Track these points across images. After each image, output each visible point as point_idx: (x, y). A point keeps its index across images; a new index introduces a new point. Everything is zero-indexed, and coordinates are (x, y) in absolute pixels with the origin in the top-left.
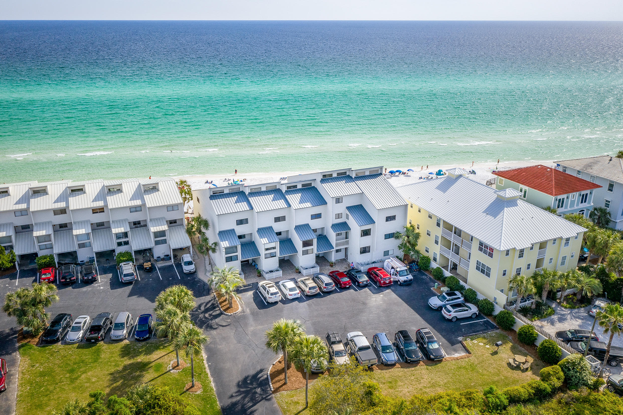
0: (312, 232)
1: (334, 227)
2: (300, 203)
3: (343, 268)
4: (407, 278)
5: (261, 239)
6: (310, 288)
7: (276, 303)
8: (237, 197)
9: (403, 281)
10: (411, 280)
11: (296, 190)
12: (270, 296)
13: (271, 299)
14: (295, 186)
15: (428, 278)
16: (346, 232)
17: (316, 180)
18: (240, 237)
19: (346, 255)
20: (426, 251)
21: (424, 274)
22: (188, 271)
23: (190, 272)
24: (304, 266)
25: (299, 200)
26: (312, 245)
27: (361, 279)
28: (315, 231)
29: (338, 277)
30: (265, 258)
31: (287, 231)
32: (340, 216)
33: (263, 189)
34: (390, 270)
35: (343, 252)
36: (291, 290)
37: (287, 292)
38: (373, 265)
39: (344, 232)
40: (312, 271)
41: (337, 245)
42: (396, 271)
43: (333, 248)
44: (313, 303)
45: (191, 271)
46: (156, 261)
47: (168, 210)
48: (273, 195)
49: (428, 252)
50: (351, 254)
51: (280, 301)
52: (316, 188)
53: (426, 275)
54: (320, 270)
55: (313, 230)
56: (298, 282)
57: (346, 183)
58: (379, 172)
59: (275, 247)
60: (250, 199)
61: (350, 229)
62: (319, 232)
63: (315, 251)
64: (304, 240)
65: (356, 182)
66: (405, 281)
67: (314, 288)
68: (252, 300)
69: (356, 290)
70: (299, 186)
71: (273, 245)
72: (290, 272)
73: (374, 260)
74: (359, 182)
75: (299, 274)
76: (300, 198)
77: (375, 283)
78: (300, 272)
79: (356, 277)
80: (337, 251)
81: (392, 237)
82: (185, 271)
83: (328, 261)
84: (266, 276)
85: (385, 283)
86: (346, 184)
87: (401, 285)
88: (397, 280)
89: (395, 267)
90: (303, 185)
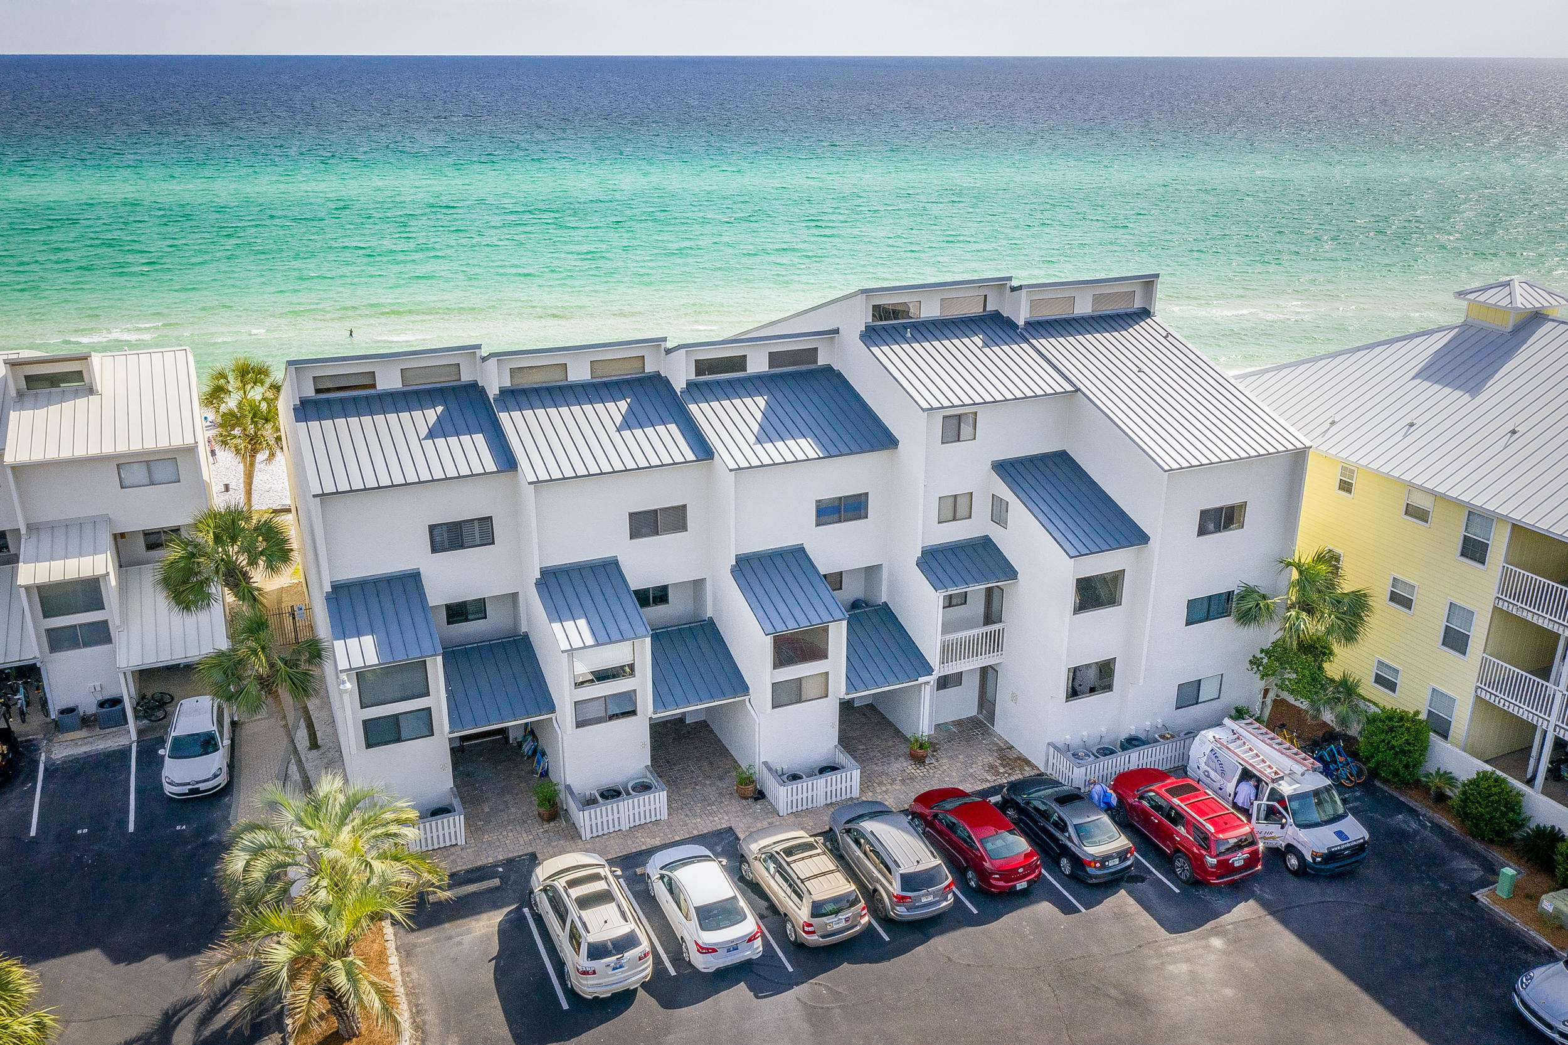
0: (824, 589)
1: (934, 565)
2: (759, 441)
3: (977, 769)
4: (1340, 834)
5: (557, 626)
6: (818, 910)
7: (623, 999)
8: (440, 409)
9: (1322, 856)
10: (1360, 848)
11: (739, 380)
12: (584, 962)
13: (591, 981)
14: (739, 363)
15: (1424, 826)
16: (989, 592)
17: (836, 331)
18: (457, 612)
19: (986, 702)
20: (1379, 680)
21: (1402, 807)
22: (185, 789)
23: (192, 792)
24: (784, 763)
25: (756, 428)
26: (817, 652)
27: (1094, 844)
28: (835, 581)
29: (964, 829)
30: (580, 724)
31: (698, 585)
32: (962, 510)
33: (579, 373)
34: (1230, 787)
35: (970, 690)
36: (711, 916)
37: (689, 931)
38: (1135, 760)
39: (976, 590)
40: (820, 789)
41: (948, 652)
42: (1274, 795)
43: (929, 670)
44: (837, 996)
45: (202, 787)
46: (59, 727)
47: (127, 483)
48: (623, 405)
49: (1391, 686)
50: (1014, 698)
51: (644, 985)
52: (839, 375)
53: (1412, 812)
54: (867, 782)
55: (825, 576)
56: (750, 858)
57: (986, 345)
58: (1138, 304)
59: (632, 667)
60: (503, 417)
61: (1011, 573)
62: (852, 590)
63: (839, 689)
64: (780, 627)
65: (1034, 342)
66: (1332, 856)
67: (839, 904)
68: (486, 976)
69: (1067, 908)
70: (758, 364)
71: (615, 655)
72: (710, 792)
73: (1130, 729)
74: (1051, 345)
75: (758, 806)
76: (759, 416)
77: (1166, 862)
78: (760, 795)
79: (1062, 826)
80: (944, 683)
81: (1224, 613)
82: (168, 789)
83: (897, 732)
84: (585, 819)
85: (1225, 867)
86: (986, 350)
87: (1305, 871)
88: (1282, 844)
89: (1264, 771)
90: (775, 359)
